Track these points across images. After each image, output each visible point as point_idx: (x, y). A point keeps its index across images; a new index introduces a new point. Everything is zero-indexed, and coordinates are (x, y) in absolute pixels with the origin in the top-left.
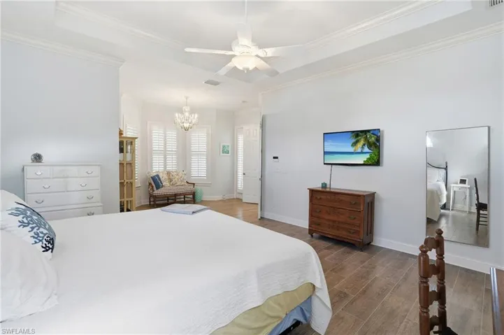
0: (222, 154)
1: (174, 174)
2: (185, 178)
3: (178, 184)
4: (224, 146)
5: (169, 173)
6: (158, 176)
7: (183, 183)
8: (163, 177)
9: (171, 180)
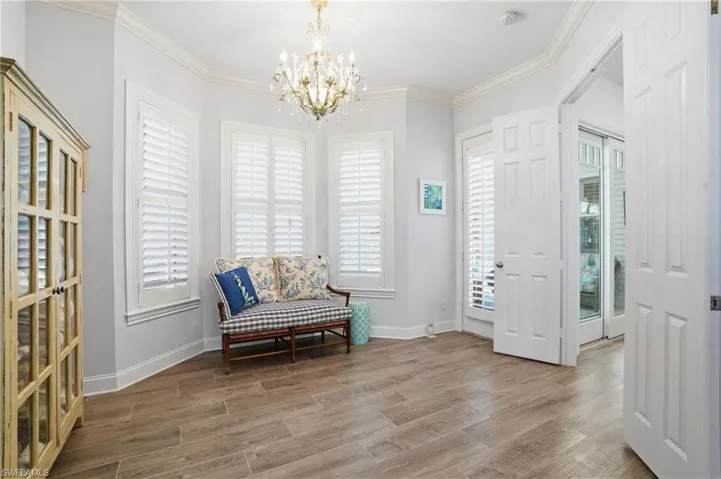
0: (423, 210)
1: (291, 265)
2: (324, 275)
3: (306, 292)
4: (429, 188)
5: (277, 264)
6: (242, 272)
7: (317, 292)
8: (260, 274)
9: (282, 284)
